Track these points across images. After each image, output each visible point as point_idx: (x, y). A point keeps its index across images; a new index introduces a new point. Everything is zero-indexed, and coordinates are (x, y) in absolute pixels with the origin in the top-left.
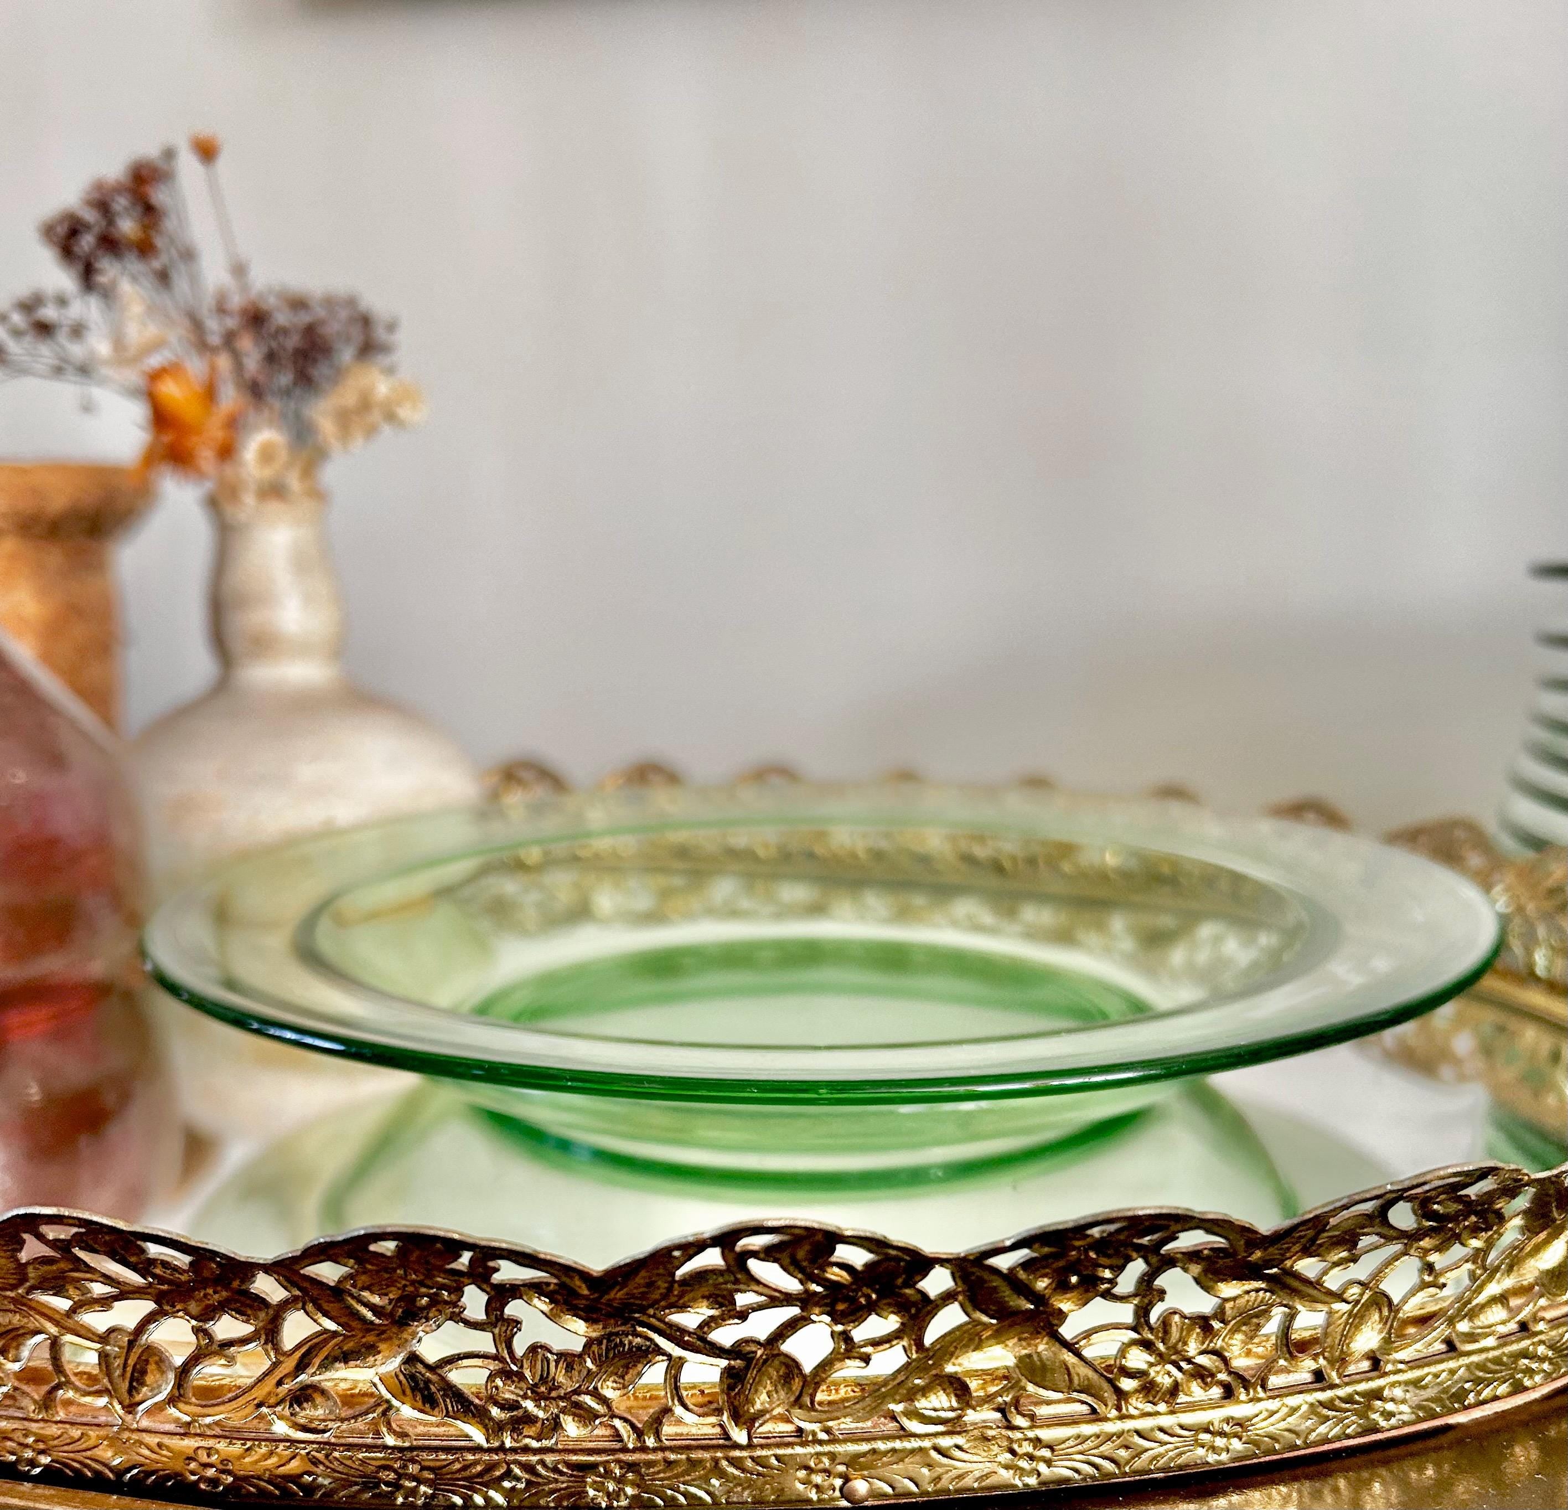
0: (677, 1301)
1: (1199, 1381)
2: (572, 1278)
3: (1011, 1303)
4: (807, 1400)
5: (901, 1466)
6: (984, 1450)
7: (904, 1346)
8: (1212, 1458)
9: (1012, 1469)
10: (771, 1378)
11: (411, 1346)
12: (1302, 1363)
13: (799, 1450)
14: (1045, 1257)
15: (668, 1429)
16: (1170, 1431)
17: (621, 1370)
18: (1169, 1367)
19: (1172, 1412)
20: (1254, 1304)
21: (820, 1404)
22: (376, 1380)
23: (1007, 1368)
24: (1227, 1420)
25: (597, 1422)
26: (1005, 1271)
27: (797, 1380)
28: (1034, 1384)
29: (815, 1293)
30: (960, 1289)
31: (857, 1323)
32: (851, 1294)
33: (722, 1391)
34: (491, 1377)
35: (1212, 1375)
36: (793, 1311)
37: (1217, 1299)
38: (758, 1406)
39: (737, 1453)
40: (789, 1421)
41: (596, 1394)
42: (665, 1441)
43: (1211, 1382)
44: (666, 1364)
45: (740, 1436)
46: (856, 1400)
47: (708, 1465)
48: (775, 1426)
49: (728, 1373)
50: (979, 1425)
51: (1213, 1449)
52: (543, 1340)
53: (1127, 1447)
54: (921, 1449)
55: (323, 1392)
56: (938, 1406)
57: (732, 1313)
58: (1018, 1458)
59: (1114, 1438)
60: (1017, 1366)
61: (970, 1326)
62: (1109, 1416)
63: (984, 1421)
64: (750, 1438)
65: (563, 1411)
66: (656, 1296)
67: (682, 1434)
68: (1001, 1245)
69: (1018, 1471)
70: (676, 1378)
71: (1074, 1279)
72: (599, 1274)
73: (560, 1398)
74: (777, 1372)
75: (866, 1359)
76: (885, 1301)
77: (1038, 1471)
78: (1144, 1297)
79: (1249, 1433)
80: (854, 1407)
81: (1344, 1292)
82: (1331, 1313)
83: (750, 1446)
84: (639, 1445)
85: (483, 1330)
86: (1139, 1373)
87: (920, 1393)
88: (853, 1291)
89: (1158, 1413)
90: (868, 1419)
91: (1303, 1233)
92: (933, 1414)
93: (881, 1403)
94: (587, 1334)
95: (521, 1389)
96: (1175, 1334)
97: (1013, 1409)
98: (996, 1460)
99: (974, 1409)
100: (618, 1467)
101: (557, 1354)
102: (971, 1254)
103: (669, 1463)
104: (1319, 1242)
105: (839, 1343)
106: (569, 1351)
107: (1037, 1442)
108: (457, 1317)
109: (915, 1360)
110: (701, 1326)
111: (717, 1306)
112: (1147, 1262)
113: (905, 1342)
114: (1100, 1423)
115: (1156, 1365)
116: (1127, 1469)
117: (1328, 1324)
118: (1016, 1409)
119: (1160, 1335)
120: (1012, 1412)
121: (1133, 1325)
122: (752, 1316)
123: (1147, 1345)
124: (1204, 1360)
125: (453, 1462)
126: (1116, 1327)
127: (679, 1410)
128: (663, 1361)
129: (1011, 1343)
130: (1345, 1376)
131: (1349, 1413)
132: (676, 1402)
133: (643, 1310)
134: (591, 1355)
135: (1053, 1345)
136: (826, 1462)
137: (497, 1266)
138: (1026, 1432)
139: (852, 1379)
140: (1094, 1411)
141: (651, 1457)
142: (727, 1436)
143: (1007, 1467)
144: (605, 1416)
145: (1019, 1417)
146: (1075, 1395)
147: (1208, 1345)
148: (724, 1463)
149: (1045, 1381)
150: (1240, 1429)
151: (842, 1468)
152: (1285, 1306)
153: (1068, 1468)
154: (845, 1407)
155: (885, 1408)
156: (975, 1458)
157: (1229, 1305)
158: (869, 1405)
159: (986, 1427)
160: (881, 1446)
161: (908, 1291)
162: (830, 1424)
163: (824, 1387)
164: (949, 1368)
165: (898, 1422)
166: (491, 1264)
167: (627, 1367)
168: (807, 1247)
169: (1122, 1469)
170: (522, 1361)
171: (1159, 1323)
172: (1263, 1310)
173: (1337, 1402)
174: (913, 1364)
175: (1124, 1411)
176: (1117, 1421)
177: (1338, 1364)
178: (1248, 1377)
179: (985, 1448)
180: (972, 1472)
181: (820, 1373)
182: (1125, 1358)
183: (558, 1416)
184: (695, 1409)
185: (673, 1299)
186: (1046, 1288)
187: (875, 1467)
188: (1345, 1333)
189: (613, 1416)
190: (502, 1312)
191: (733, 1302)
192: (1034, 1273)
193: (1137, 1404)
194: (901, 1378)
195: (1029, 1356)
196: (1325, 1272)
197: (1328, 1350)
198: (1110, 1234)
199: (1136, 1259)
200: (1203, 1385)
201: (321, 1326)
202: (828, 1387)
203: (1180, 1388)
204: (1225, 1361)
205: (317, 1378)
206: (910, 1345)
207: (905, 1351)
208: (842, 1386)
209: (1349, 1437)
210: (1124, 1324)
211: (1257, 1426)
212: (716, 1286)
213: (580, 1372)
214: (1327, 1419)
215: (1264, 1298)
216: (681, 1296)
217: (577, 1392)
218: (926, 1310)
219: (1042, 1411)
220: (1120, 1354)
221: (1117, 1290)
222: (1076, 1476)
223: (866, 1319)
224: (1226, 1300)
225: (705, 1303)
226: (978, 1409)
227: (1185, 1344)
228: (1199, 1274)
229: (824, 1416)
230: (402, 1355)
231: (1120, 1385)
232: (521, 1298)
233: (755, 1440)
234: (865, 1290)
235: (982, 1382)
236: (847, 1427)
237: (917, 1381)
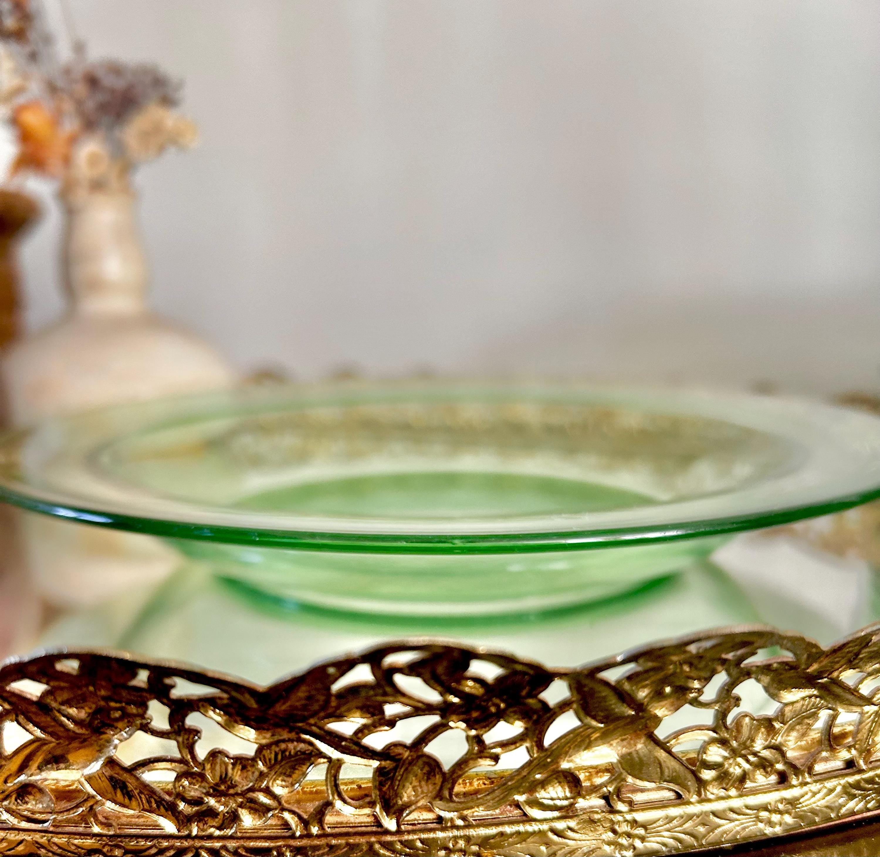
0: (335, 712)
1: (762, 770)
2: (242, 694)
3: (617, 710)
4: (446, 793)
5: (524, 845)
6: (591, 831)
7: (527, 748)
8: (769, 831)
9: (613, 845)
10: (416, 776)
11: (109, 752)
12: (839, 754)
13: (440, 835)
14: (647, 671)
15: (329, 819)
16: (738, 811)
17: (289, 770)
18: (740, 760)
19: (741, 796)
20: (807, 707)
21: (457, 795)
22: (83, 780)
23: (612, 764)
24: (782, 800)
25: (270, 815)
26: (613, 683)
27: (437, 776)
28: (633, 776)
29: (453, 704)
30: (574, 699)
31: (487, 729)
32: (483, 703)
33: (375, 787)
34: (178, 778)
35: (772, 765)
36: (434, 719)
37: (779, 704)
38: (405, 799)
39: (389, 838)
40: (430, 810)
41: (268, 791)
42: (327, 829)
43: (771, 771)
44: (326, 765)
45: (390, 824)
46: (487, 793)
47: (364, 847)
48: (419, 814)
49: (379, 771)
50: (588, 810)
51: (770, 823)
52: (221, 746)
53: (704, 824)
54: (540, 831)
55: (41, 791)
56: (554, 796)
57: (382, 721)
58: (617, 836)
59: (695, 818)
60: (619, 762)
61: (581, 730)
62: (692, 800)
63: (591, 807)
64: (398, 825)
65: (241, 806)
66: (316, 707)
67: (342, 823)
68: (612, 661)
69: (618, 847)
70: (335, 777)
71: (668, 690)
72: (265, 690)
73: (237, 794)
74: (422, 770)
75: (496, 758)
76: (511, 710)
77: (634, 846)
78: (723, 703)
79: (797, 810)
80: (485, 799)
81: (873, 697)
82: (862, 713)
83: (399, 832)
84: (306, 832)
85: (169, 738)
86: (716, 765)
87: (540, 786)
88: (484, 701)
89: (729, 797)
90: (496, 808)
91: (851, 649)
92: (551, 803)
93: (507, 795)
94: (258, 741)
95: (204, 788)
96: (745, 731)
97: (615, 797)
98: (601, 838)
99: (584, 798)
100: (288, 850)
101: (233, 758)
102: (585, 669)
103: (331, 847)
104: (861, 656)
105: (472, 745)
106: (244, 756)
107: (634, 823)
108: (146, 728)
109: (535, 759)
110: (356, 733)
111: (369, 715)
112: (729, 674)
113: (527, 744)
114: (684, 806)
115: (729, 759)
116: (704, 842)
117: (860, 723)
118: (618, 796)
119: (734, 734)
120: (614, 799)
121: (713, 726)
122: (399, 724)
123: (723, 743)
124: (766, 754)
125: (151, 847)
126: (700, 728)
127: (338, 804)
128: (324, 763)
129: (614, 742)
130: (871, 762)
131: (871, 792)
132: (336, 797)
133: (304, 719)
134: (262, 759)
135: (649, 744)
136: (461, 844)
137: (173, 683)
138: (625, 815)
139: (484, 773)
140: (679, 796)
141: (317, 842)
142: (378, 823)
143: (609, 843)
144: (276, 809)
145: (619, 803)
146: (665, 785)
147: (771, 741)
148: (377, 846)
149: (642, 773)
150: (790, 807)
151: (475, 848)
152: (829, 709)
153: (658, 843)
154: (478, 799)
155: (511, 799)
156: (584, 837)
157: (788, 709)
158: (498, 796)
159: (592, 812)
160: (508, 829)
161: (531, 701)
162: (465, 812)
163: (460, 781)
164: (565, 765)
165: (521, 809)
166: (168, 681)
167: (294, 768)
168: (445, 664)
169: (700, 842)
170: (204, 765)
171: (733, 724)
172: (812, 712)
173: (863, 784)
174: (535, 762)
175: (703, 796)
176: (697, 804)
177: (864, 754)
178: (799, 766)
179: (592, 829)
180: (581, 848)
181: (457, 771)
182: (705, 753)
183: (236, 810)
184: (352, 802)
185: (330, 710)
186: (646, 697)
187: (503, 847)
188: (872, 729)
189: (283, 809)
190: (183, 721)
191: (382, 712)
192: (635, 685)
193: (714, 791)
194: (524, 773)
195: (630, 754)
196: (861, 681)
197: (858, 743)
198: (706, 650)
199: (721, 672)
200: (764, 774)
201: (32, 734)
202: (464, 780)
203: (747, 777)
204: (783, 754)
205: (33, 778)
206: (532, 746)
207: (528, 752)
208: (475, 780)
209: (868, 810)
210: (706, 726)
211: (804, 804)
212: (368, 698)
213: (253, 773)
214: (854, 796)
215: (815, 703)
216: (338, 707)
217: (252, 790)
218: (546, 717)
219: (638, 797)
220: (702, 750)
221: (703, 698)
222: (664, 848)
223: (495, 725)
224: (786, 705)
225: (358, 714)
226: (588, 797)
227: (753, 741)
228: (769, 684)
229: (460, 806)
230: (103, 759)
231: (701, 775)
232: (198, 710)
233: (403, 827)
234: (496, 701)
235: (587, 774)
236: (479, 814)
237: (538, 776)
